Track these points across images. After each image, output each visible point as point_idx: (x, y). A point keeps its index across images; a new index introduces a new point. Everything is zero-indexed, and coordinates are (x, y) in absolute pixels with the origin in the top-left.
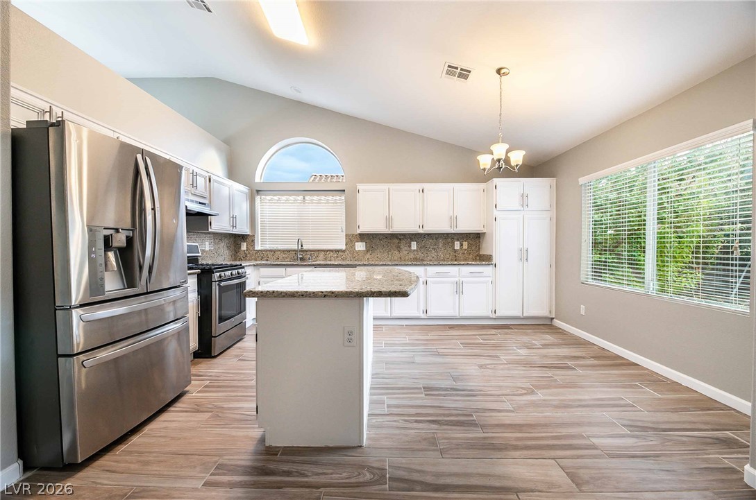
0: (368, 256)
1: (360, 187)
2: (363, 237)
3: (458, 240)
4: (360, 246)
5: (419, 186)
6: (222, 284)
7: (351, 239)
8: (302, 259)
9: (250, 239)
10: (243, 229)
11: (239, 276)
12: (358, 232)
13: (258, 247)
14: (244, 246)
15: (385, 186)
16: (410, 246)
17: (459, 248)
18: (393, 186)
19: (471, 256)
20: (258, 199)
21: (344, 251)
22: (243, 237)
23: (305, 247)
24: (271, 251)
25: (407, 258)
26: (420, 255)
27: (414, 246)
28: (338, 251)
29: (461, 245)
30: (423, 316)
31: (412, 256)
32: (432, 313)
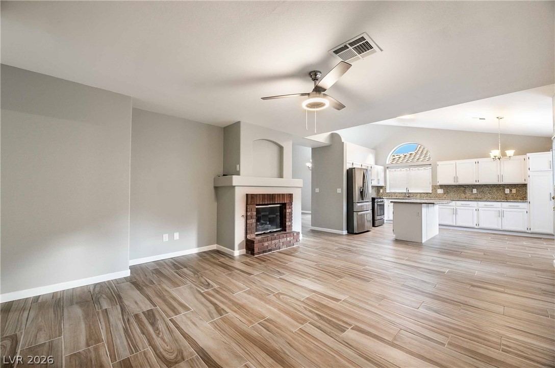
0: (445, 196)
1: (438, 163)
2: (441, 187)
3: (508, 188)
4: (440, 191)
5: (476, 160)
6: (378, 203)
7: (435, 188)
8: (408, 197)
9: (384, 188)
10: (382, 184)
11: (382, 202)
12: (438, 184)
13: (388, 191)
14: (381, 191)
15: (453, 162)
16: (472, 191)
17: (509, 192)
18: (458, 162)
19: (519, 198)
20: (387, 170)
21: (431, 194)
22: (381, 187)
23: (410, 192)
24: (394, 193)
25: (470, 197)
26: (479, 196)
27: (475, 191)
28: (428, 193)
29: (511, 191)
30: (476, 227)
31: (473, 196)
32: (482, 226)
